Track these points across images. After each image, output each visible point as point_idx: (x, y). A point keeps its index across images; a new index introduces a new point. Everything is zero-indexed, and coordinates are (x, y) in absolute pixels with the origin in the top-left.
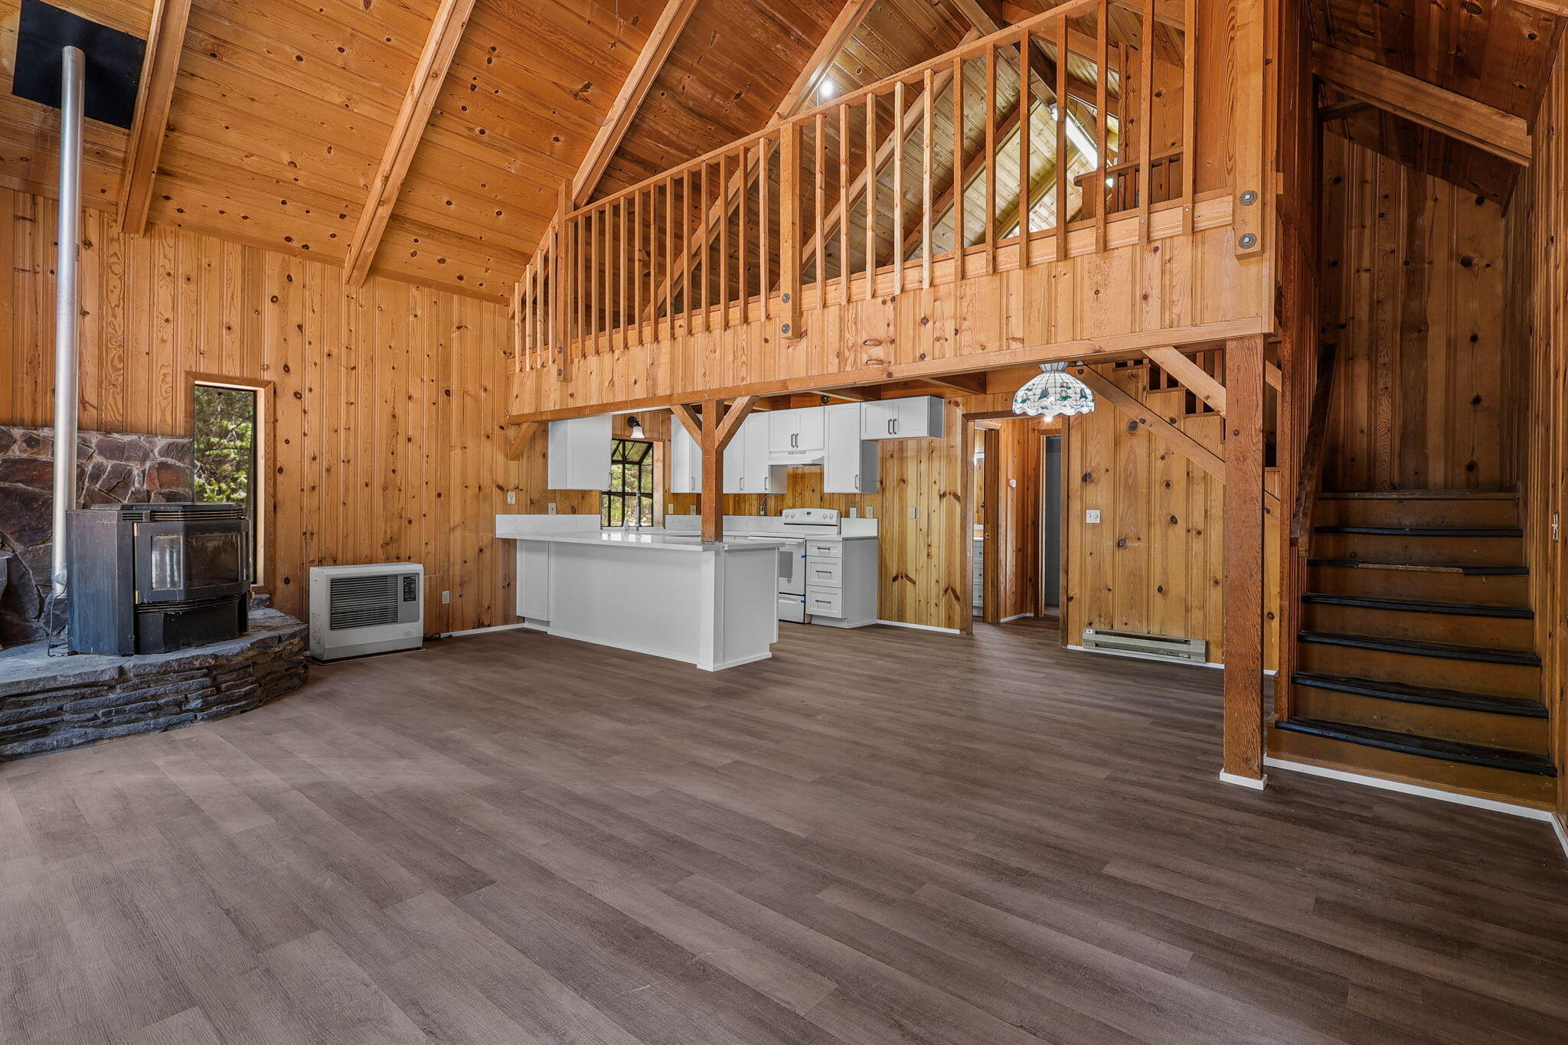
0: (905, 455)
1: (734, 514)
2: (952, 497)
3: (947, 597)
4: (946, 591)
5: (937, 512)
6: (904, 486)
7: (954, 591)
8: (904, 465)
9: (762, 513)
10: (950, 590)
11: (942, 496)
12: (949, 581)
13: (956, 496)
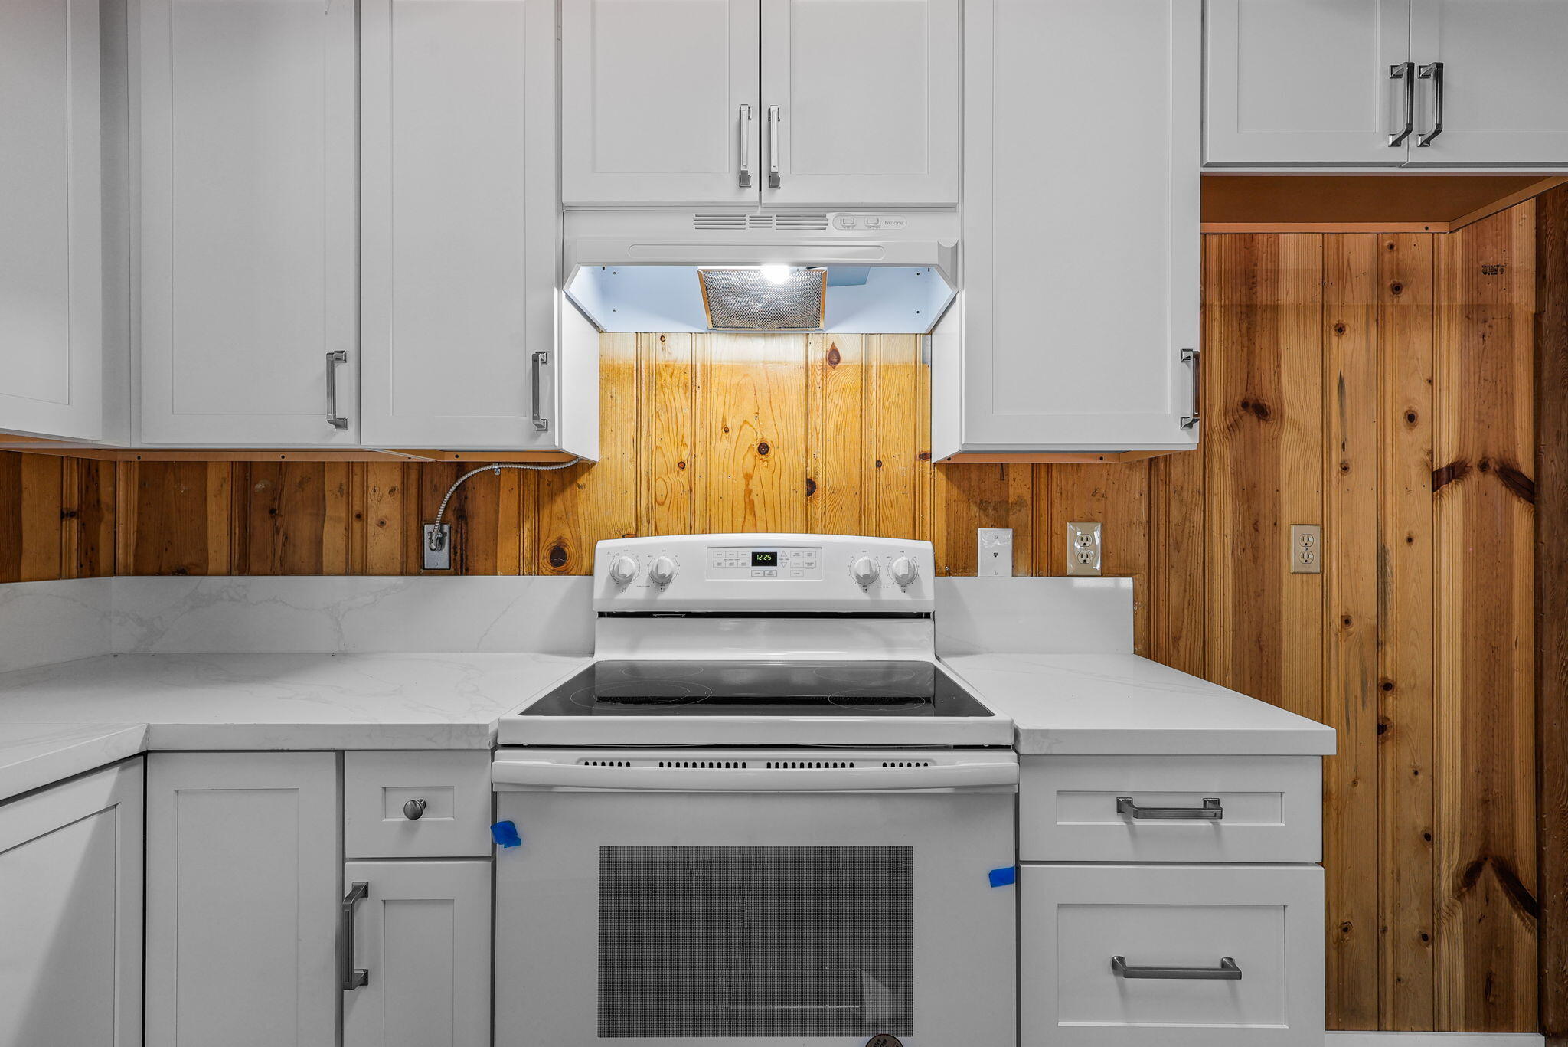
0: (1263, 296)
1: (242, 566)
2: (1493, 482)
3: (1474, 903)
4: (1469, 876)
5: (1422, 543)
6: (1264, 429)
7: (1507, 874)
8: (1262, 341)
9: (439, 558)
10: (1488, 871)
11: (1443, 477)
12: (1486, 834)
13: (1509, 474)
